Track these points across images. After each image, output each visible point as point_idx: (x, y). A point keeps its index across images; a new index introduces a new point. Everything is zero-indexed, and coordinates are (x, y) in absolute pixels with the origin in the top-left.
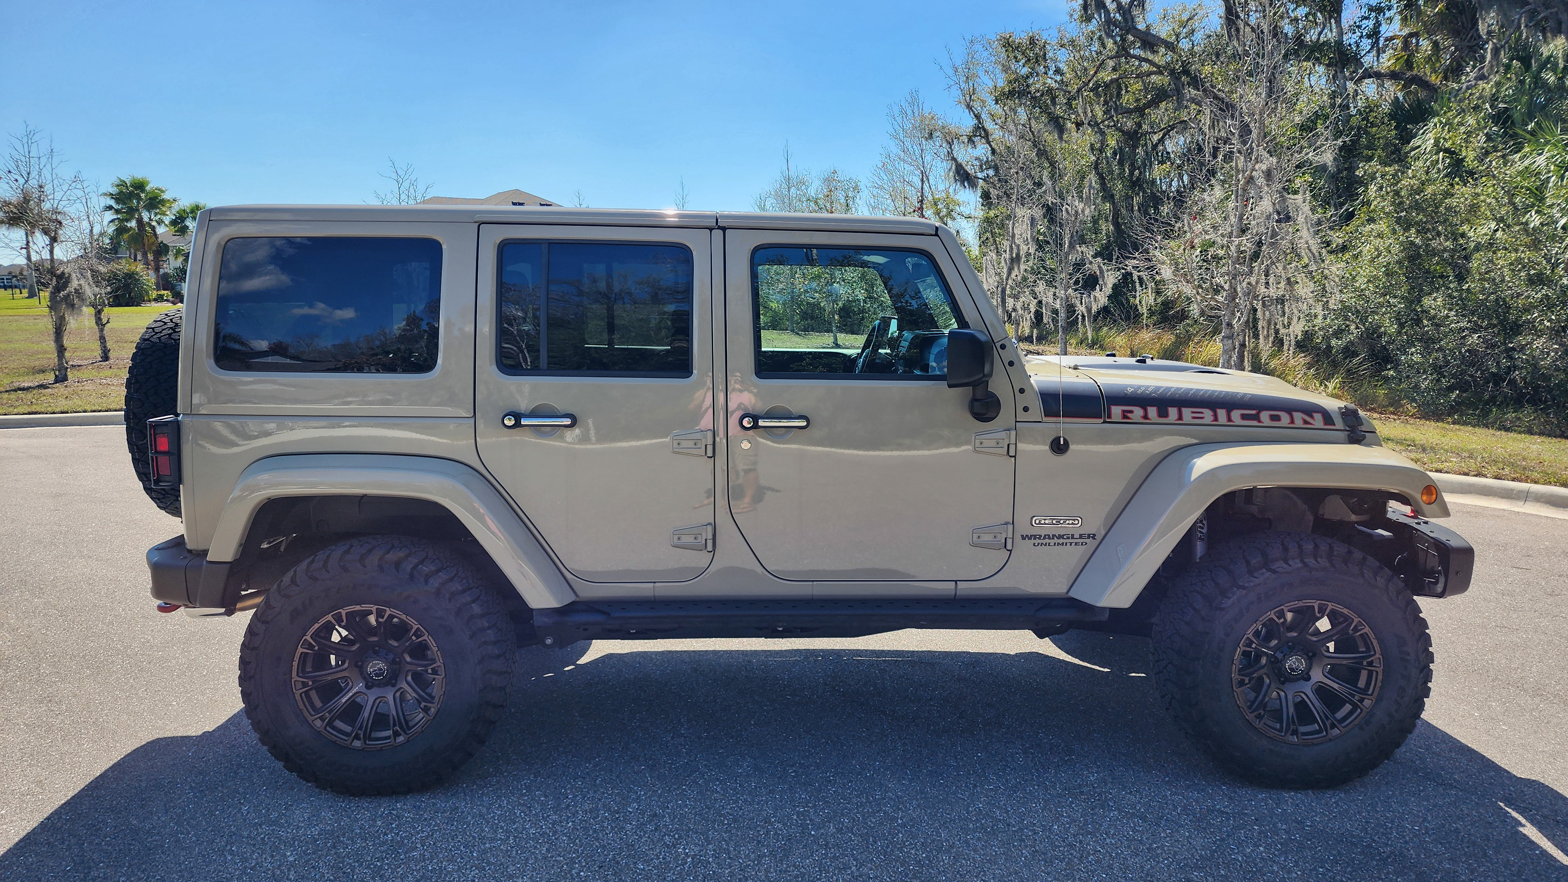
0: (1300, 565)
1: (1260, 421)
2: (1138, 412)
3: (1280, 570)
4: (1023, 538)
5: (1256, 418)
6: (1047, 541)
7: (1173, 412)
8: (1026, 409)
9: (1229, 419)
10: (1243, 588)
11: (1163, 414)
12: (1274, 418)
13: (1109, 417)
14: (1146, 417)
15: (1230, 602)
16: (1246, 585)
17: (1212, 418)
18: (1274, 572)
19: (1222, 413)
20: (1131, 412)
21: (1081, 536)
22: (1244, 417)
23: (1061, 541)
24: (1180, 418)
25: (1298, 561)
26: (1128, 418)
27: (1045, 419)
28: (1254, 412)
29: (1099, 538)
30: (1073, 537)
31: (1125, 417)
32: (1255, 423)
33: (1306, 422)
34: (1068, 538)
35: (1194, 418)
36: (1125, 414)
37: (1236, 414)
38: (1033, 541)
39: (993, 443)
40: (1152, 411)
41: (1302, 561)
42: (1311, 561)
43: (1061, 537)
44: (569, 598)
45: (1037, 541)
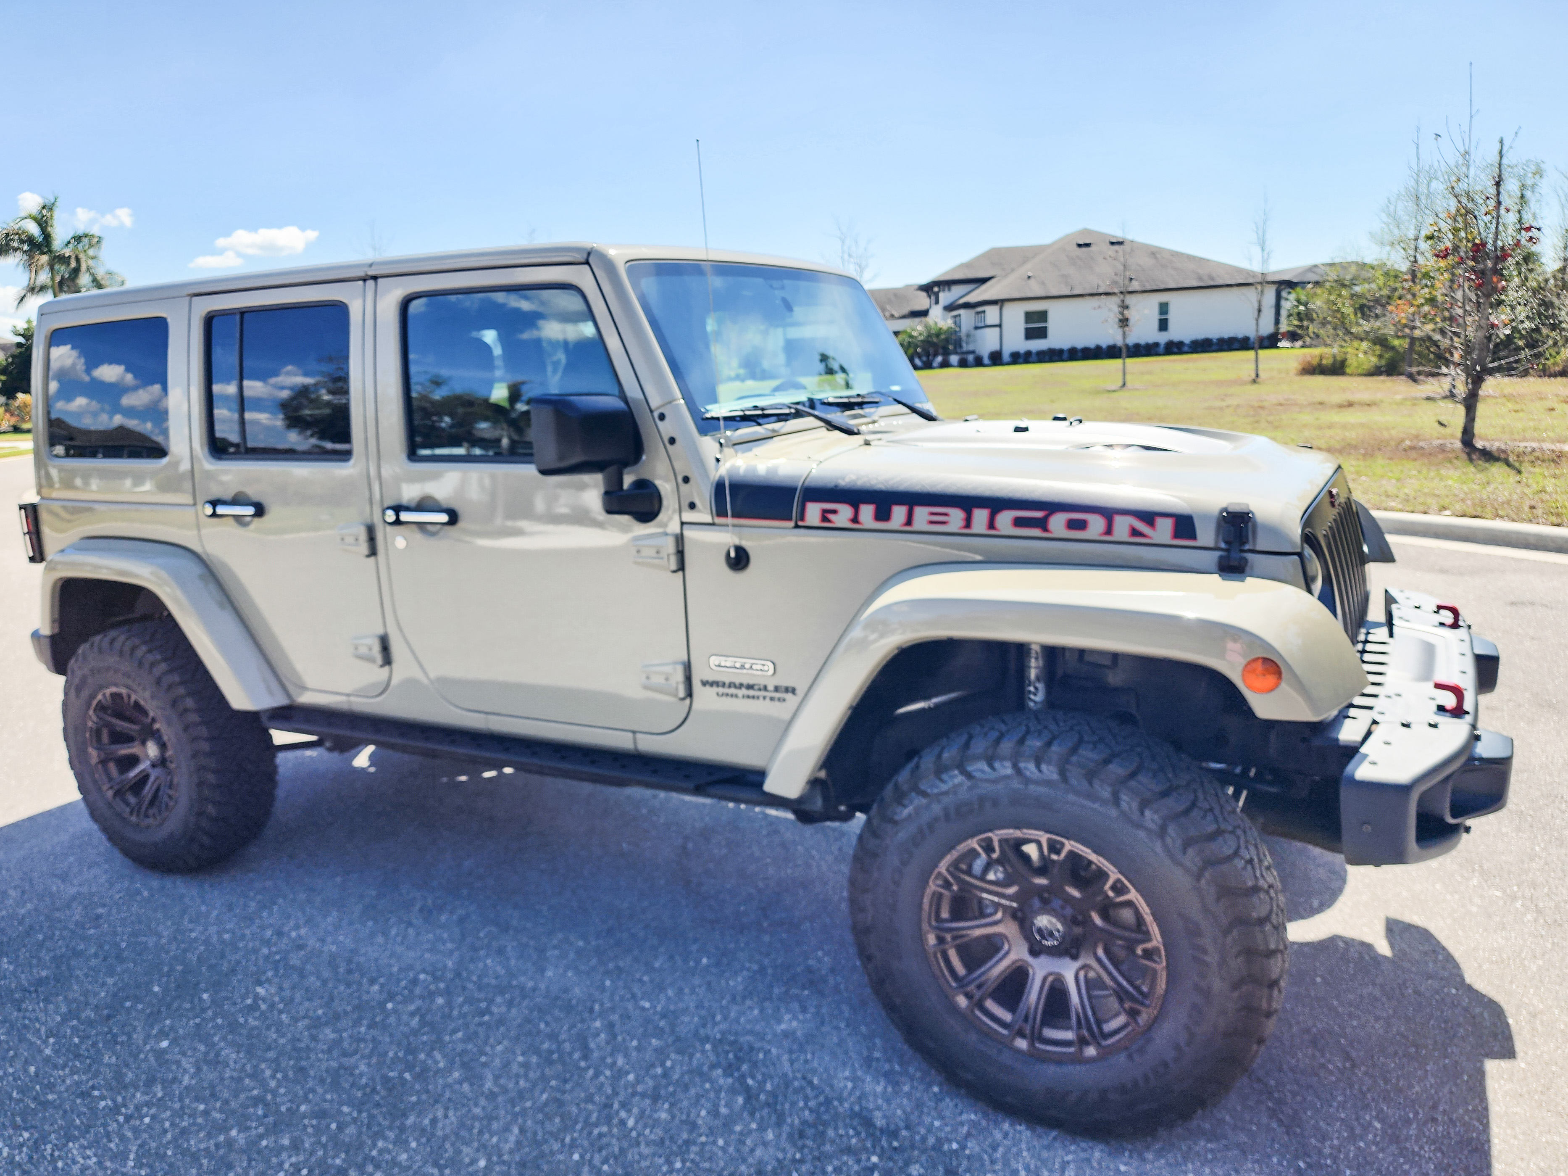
0: (1009, 771)
1: (1045, 529)
2: (844, 513)
3: (978, 775)
4: (704, 683)
5: (1042, 524)
6: (733, 691)
7: (899, 513)
8: (692, 506)
9: (991, 525)
10: (924, 794)
11: (883, 515)
12: (1073, 525)
13: (802, 519)
14: (855, 520)
15: (906, 812)
16: (929, 790)
17: (962, 523)
18: (969, 776)
19: (981, 516)
20: (834, 512)
21: (777, 689)
22: (1019, 522)
23: (751, 693)
24: (909, 521)
25: (1008, 764)
26: (829, 521)
27: (718, 520)
28: (1039, 514)
29: (800, 692)
30: (765, 688)
31: (825, 519)
32: (1036, 532)
33: (1135, 532)
34: (760, 690)
35: (932, 522)
36: (825, 516)
37: (1005, 519)
38: (715, 689)
39: (652, 553)
40: (867, 512)
41: (1015, 766)
42: (1029, 768)
43: (750, 687)
44: (280, 701)
45: (721, 690)
